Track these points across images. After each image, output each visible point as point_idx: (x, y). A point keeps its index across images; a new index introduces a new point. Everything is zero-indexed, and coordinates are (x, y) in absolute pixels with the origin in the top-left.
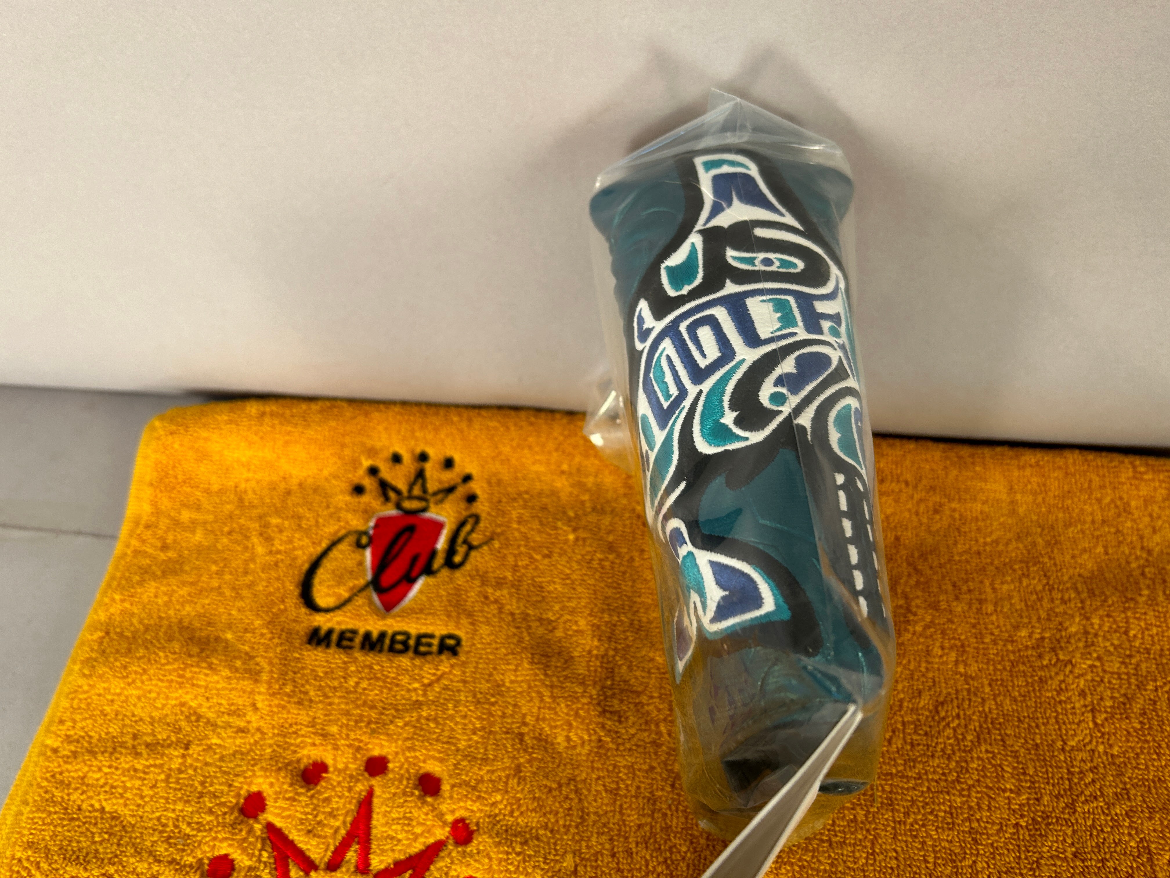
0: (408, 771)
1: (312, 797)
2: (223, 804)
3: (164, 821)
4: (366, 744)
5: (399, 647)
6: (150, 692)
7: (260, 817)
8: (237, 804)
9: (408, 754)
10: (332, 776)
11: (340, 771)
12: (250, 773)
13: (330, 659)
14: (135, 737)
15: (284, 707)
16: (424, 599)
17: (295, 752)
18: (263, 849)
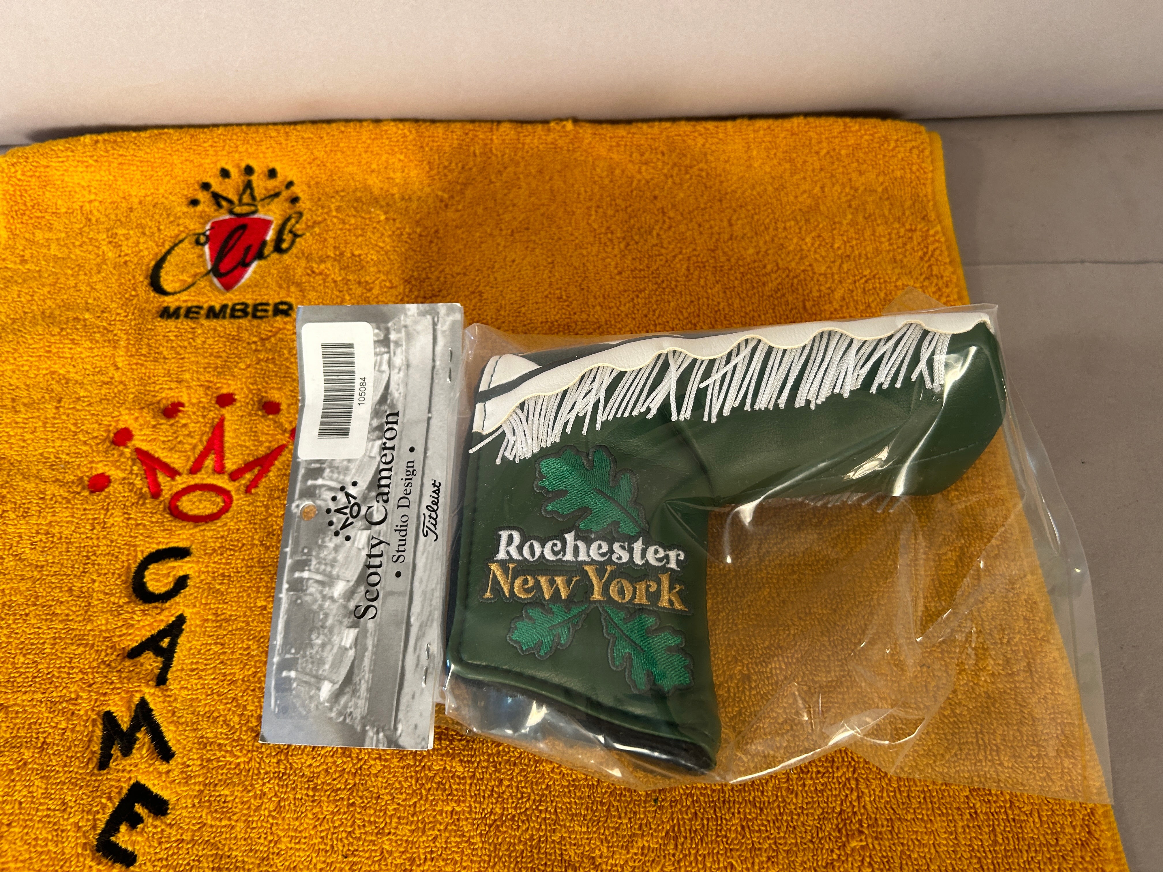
0: (252, 399)
1: (172, 425)
2: (96, 437)
3: (45, 455)
4: (215, 384)
5: (239, 314)
6: (23, 366)
7: (129, 444)
8: (108, 437)
9: (251, 387)
10: (188, 409)
11: (193, 405)
12: (117, 413)
13: (179, 325)
14: (13, 400)
15: (142, 365)
16: (258, 277)
17: (154, 396)
18: (134, 464)
